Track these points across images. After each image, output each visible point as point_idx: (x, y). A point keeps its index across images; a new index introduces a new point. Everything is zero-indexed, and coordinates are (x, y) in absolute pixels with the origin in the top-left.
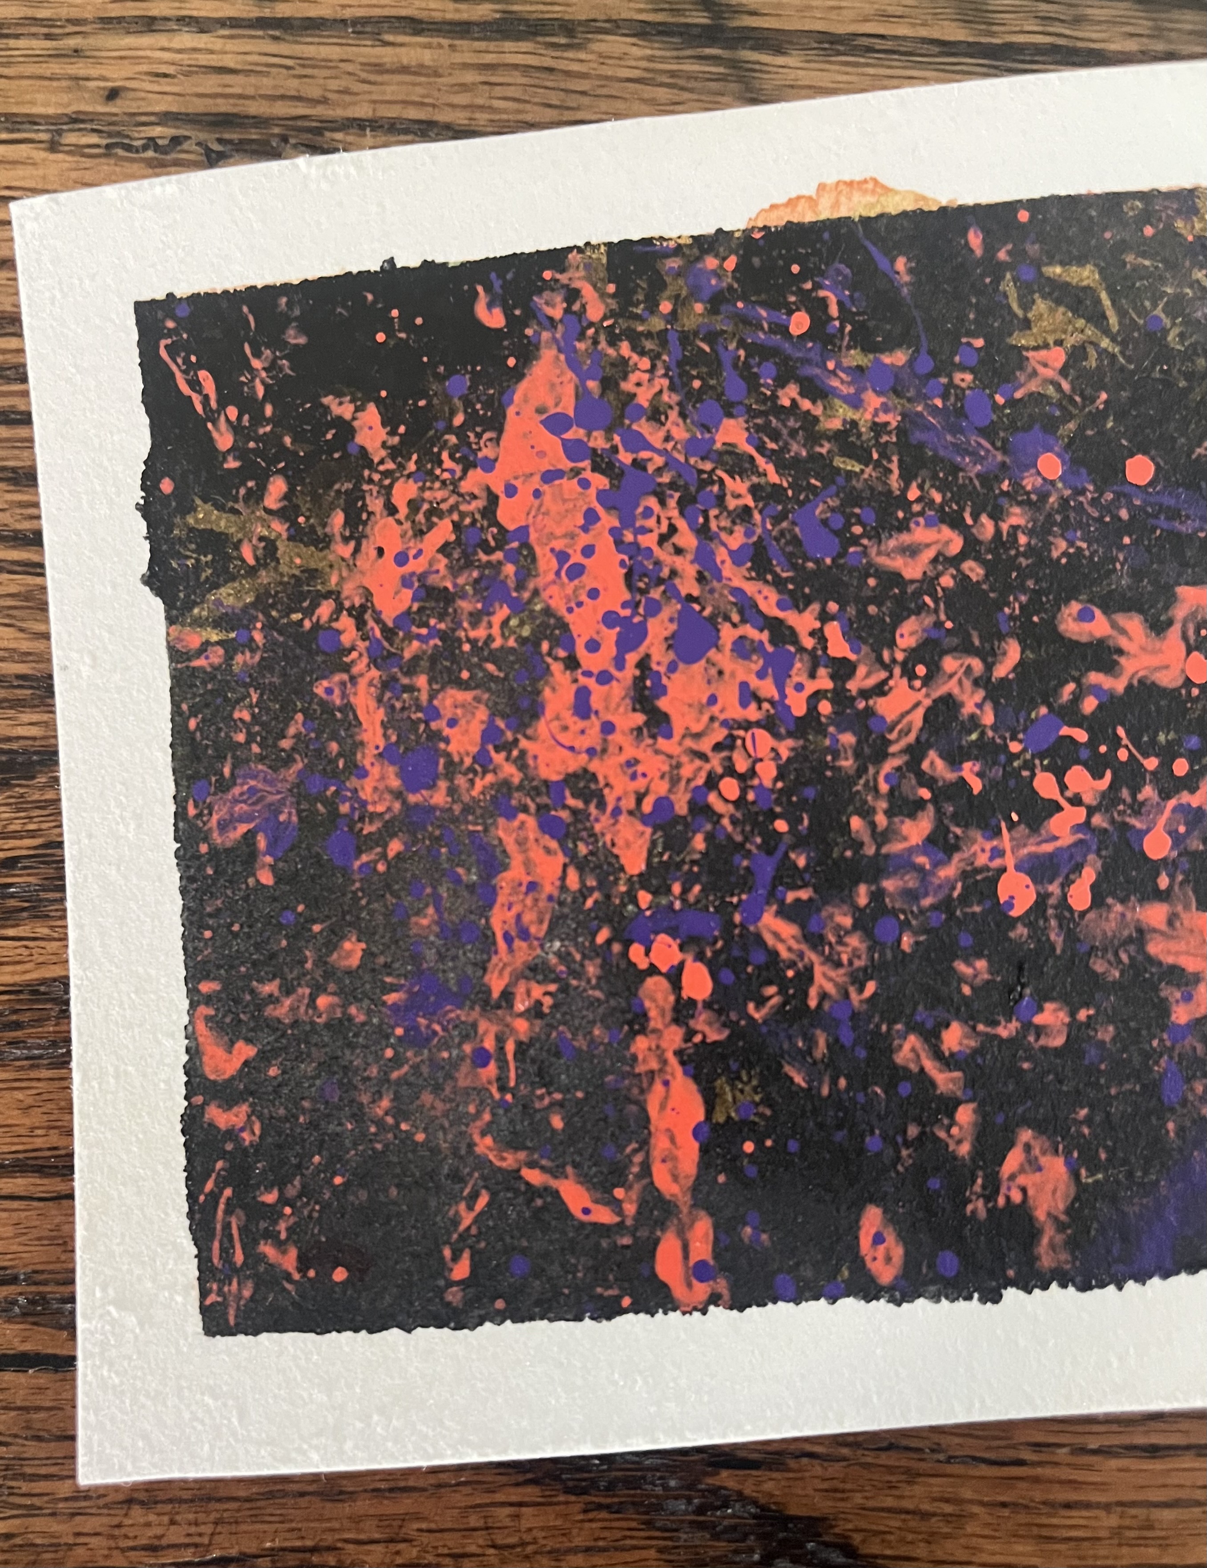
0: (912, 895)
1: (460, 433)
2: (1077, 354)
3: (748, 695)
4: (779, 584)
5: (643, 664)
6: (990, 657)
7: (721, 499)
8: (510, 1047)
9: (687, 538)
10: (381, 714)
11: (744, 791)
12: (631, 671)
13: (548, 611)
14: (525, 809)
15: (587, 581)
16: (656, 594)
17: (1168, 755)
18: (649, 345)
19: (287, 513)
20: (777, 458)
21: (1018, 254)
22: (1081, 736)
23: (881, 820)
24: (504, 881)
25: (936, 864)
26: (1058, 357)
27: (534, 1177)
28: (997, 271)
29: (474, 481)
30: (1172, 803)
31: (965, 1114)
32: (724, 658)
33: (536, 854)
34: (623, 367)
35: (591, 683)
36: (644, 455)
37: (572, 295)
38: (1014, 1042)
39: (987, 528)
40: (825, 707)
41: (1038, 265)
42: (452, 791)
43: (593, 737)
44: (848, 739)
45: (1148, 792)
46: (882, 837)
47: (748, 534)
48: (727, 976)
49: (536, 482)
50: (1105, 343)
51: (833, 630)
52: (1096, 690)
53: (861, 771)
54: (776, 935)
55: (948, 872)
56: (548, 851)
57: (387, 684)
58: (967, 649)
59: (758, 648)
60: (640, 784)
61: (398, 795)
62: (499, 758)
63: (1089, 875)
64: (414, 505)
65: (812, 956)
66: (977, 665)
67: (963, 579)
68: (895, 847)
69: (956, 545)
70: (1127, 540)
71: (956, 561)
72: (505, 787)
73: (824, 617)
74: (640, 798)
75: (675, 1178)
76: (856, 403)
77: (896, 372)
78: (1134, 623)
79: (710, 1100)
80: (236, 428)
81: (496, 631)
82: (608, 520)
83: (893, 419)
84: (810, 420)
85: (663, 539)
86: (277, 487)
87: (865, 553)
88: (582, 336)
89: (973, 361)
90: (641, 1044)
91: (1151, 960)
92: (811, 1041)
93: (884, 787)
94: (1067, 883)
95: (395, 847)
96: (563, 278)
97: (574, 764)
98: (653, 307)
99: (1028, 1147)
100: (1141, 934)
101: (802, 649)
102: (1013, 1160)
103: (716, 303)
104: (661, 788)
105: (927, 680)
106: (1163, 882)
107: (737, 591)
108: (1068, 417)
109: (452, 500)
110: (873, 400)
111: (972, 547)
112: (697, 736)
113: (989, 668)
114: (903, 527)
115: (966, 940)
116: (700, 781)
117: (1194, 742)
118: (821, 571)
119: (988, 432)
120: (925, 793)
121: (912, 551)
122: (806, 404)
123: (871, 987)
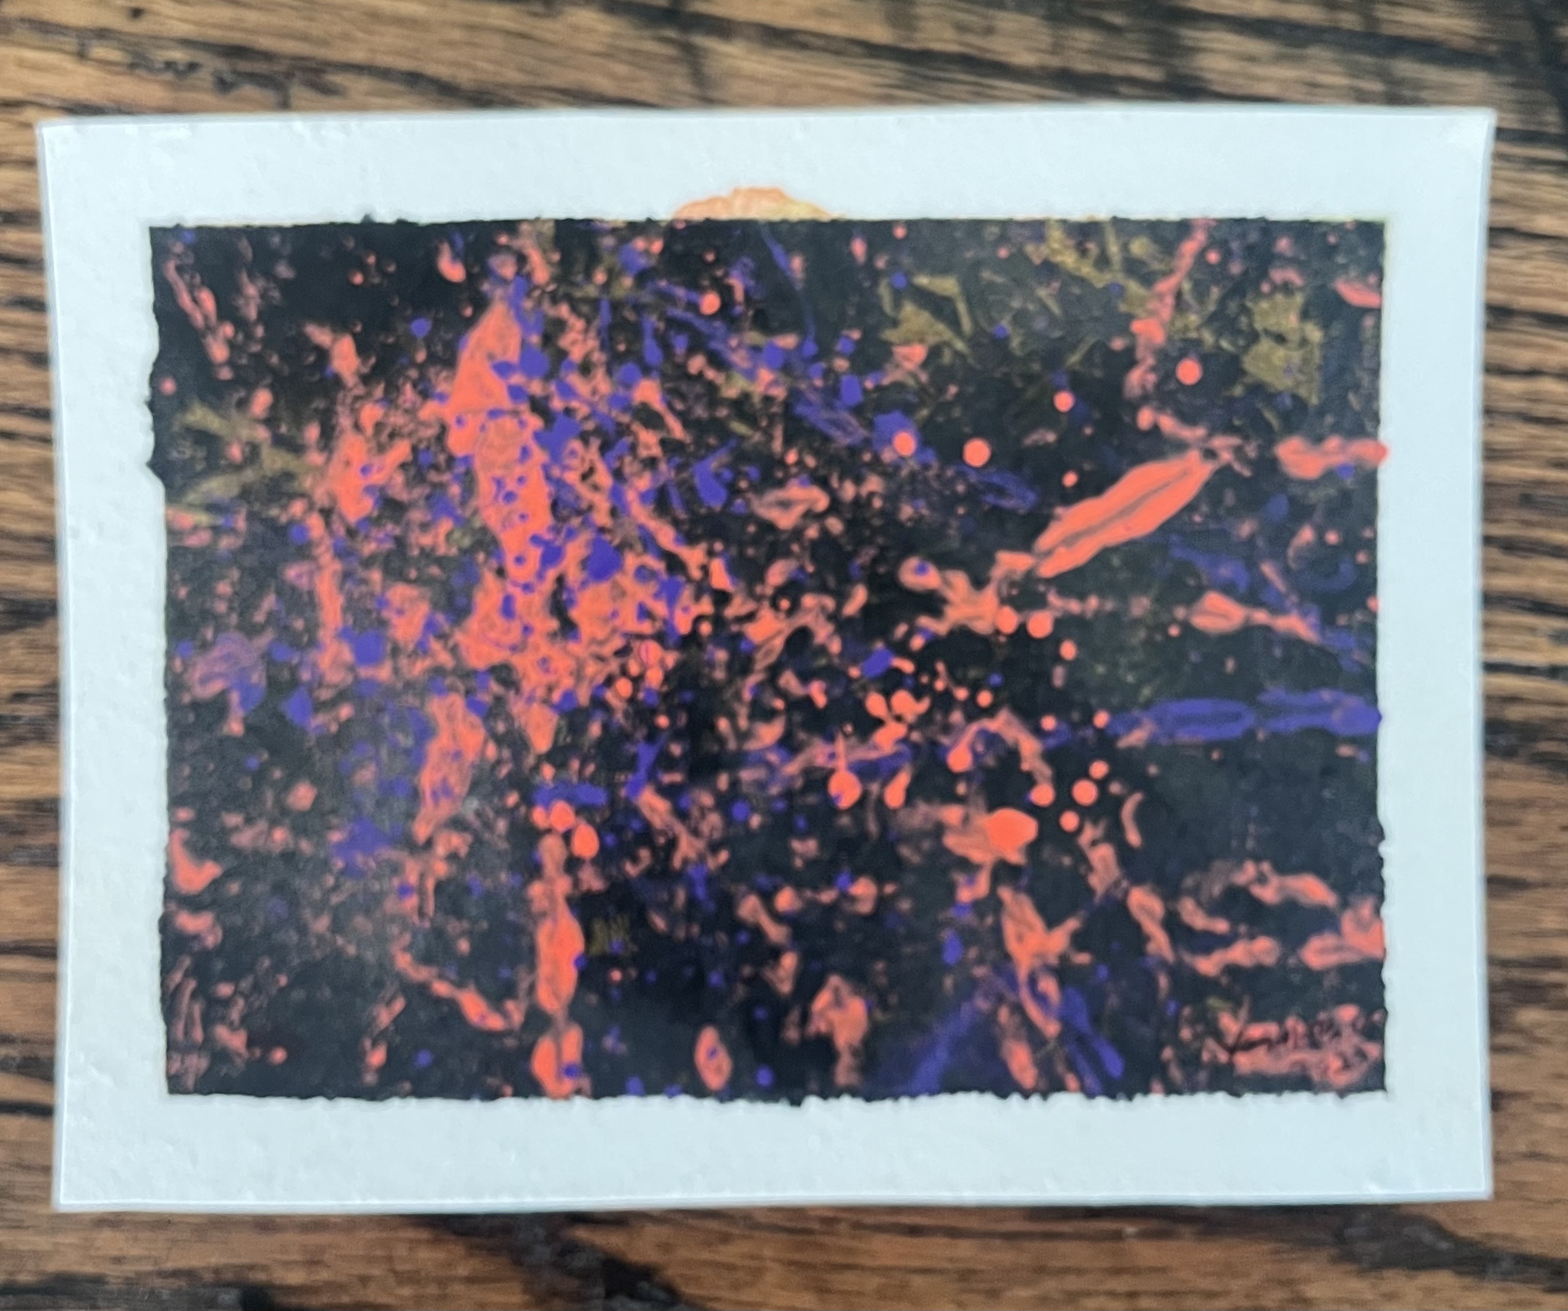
0: (762, 785)
1: (421, 367)
2: (935, 352)
3: (644, 613)
4: (676, 523)
5: (560, 580)
6: (841, 597)
7: (633, 448)
8: (430, 884)
9: (603, 478)
10: (341, 600)
11: (636, 689)
12: (548, 585)
13: (484, 530)
14: (457, 690)
15: (518, 506)
16: (576, 522)
17: (975, 688)
18: (585, 309)
19: (270, 421)
20: (685, 418)
21: (893, 264)
22: (908, 666)
23: (743, 723)
24: (435, 748)
25: (785, 761)
26: (919, 352)
27: (442, 988)
28: (875, 275)
29: (429, 410)
30: (974, 728)
31: (789, 961)
32: (626, 579)
33: (462, 728)
34: (560, 325)
35: (517, 592)
36: (574, 404)
37: (522, 259)
38: (832, 909)
39: (848, 491)
40: (706, 628)
41: (908, 275)
42: (396, 671)
43: (515, 634)
44: (721, 655)
45: (957, 717)
46: (743, 736)
47: (655, 478)
48: (610, 839)
49: (483, 416)
50: (960, 345)
51: (718, 567)
52: (923, 631)
53: (730, 681)
54: (653, 809)
55: (793, 768)
56: (473, 726)
57: (347, 575)
58: (823, 589)
59: (653, 574)
60: (551, 678)
61: (351, 669)
62: (436, 645)
63: (903, 779)
64: (379, 426)
65: (680, 829)
66: (830, 603)
67: (825, 532)
68: (752, 746)
69: (822, 502)
70: (961, 511)
71: (821, 517)
72: (438, 671)
73: (711, 553)
74: (550, 689)
75: (556, 995)
76: (751, 375)
77: (785, 351)
78: (959, 580)
79: (588, 935)
80: (231, 344)
81: (441, 539)
82: (539, 456)
83: (779, 393)
84: (712, 388)
85: (585, 477)
86: (262, 399)
87: (748, 503)
88: (528, 295)
89: (850, 349)
90: (536, 890)
91: (947, 852)
92: (672, 896)
93: (747, 696)
94: (885, 784)
95: (345, 711)
96: (517, 243)
97: (498, 657)
98: (589, 276)
99: (836, 991)
100: (939, 829)
101: (689, 580)
102: (823, 1000)
103: (643, 277)
104: (567, 682)
105: (791, 612)
106: (961, 789)
107: (641, 527)
108: (922, 404)
109: (411, 426)
110: (765, 375)
111: (835, 506)
112: (601, 643)
113: (840, 605)
114: (781, 484)
115: (801, 823)
116: (600, 679)
117: (996, 679)
118: (711, 516)
119: (858, 411)
120: (779, 704)
121: (785, 505)
122: (711, 374)
123: (724, 856)
